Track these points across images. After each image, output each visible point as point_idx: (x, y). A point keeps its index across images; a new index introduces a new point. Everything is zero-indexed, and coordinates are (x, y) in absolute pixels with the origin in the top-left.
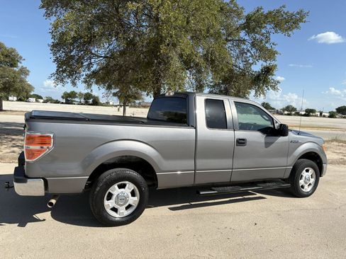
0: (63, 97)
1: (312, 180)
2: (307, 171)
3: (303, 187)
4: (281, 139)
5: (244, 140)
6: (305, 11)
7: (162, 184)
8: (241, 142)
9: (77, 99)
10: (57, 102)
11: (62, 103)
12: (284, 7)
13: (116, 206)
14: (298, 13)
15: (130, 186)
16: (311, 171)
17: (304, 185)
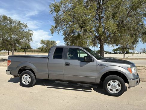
0: (113, 51)
9: (118, 51)
10: (111, 53)
11: (113, 53)
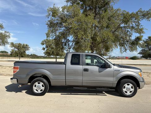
1: (132, 90)
2: (128, 85)
4: (108, 69)
5: (87, 69)
7: (52, 84)
8: (86, 70)
13: (37, 89)
15: (42, 84)
16: (131, 85)
17: (127, 91)
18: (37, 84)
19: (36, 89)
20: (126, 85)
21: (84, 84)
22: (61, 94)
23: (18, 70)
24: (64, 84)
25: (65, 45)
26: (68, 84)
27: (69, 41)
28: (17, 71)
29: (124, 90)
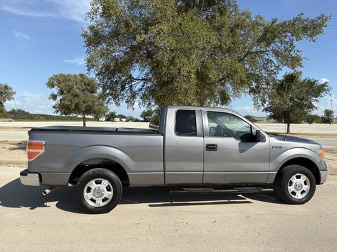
1: (306, 188)
2: (298, 177)
3: (294, 193)
4: (259, 144)
5: (214, 145)
6: (327, 15)
7: (133, 182)
8: (211, 147)
12: (302, 14)
14: (319, 18)
15: (105, 183)
16: (304, 178)
17: (295, 191)
18: (93, 184)
19: (90, 197)
20: (294, 179)
21: (206, 181)
22: (150, 206)
23: (42, 151)
24: (160, 182)
25: (123, 88)
26: (170, 181)
27: (131, 79)
28: (38, 153)
29: (291, 189)
